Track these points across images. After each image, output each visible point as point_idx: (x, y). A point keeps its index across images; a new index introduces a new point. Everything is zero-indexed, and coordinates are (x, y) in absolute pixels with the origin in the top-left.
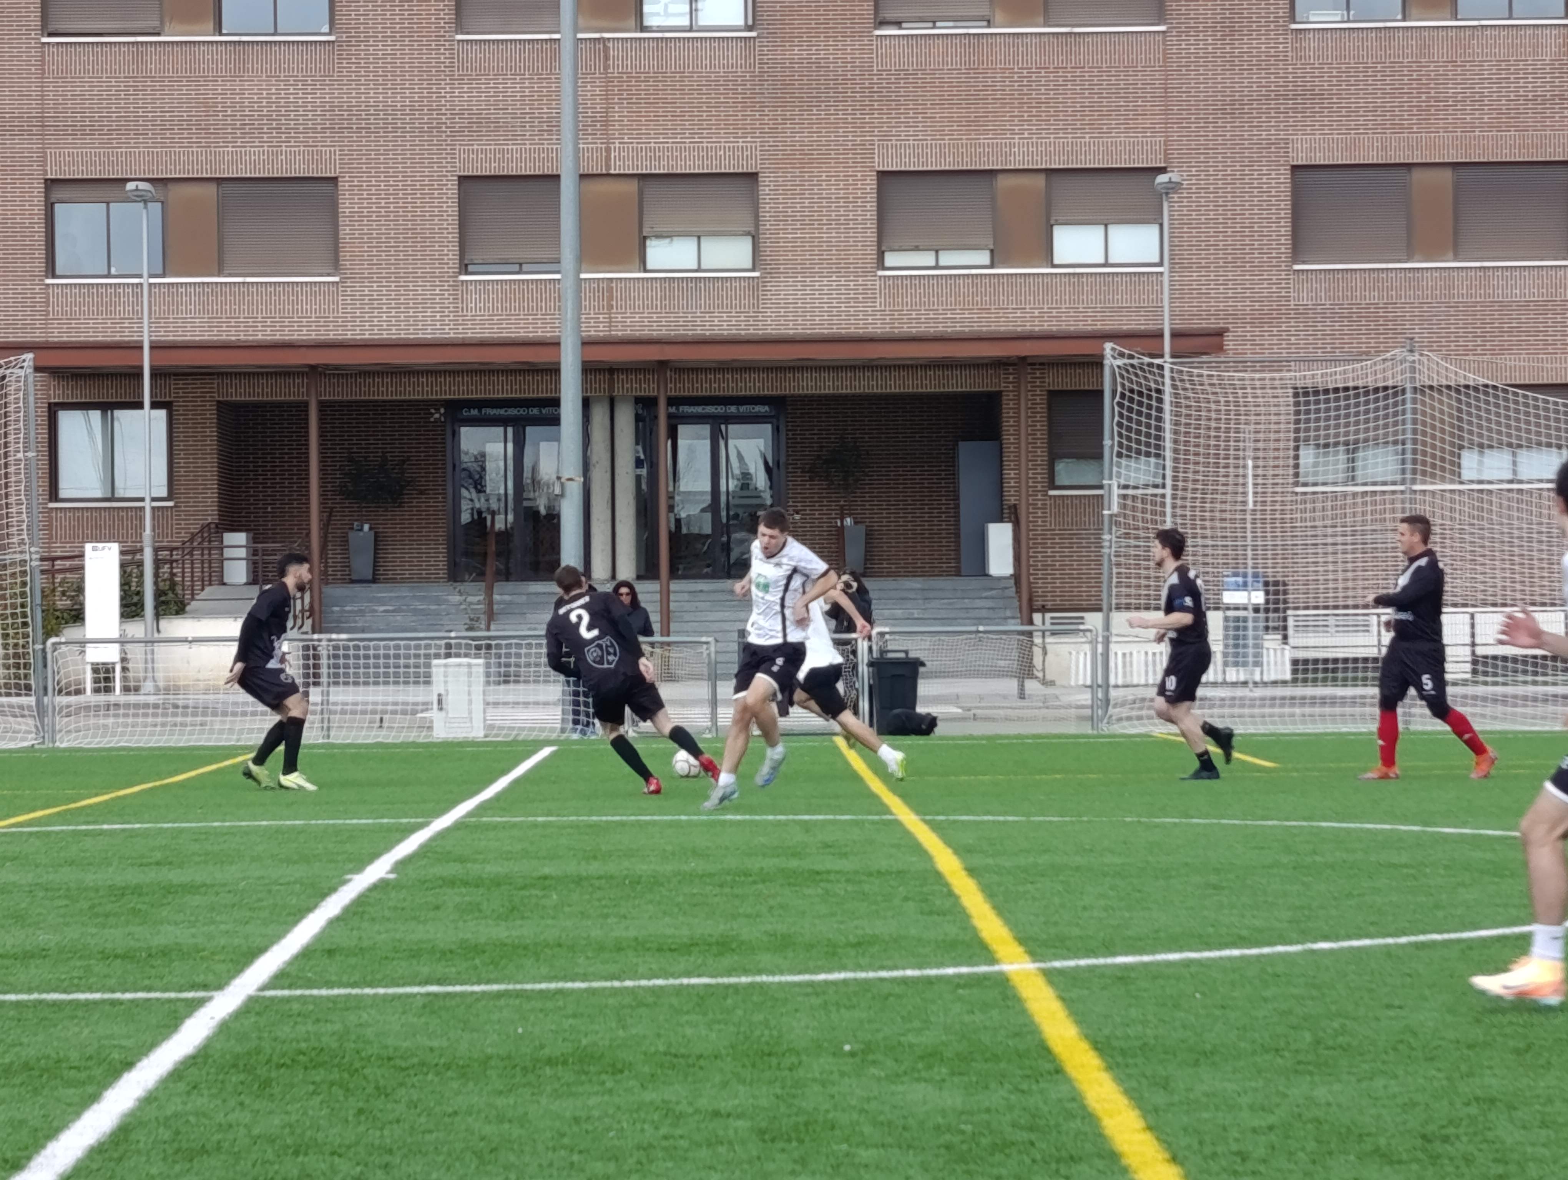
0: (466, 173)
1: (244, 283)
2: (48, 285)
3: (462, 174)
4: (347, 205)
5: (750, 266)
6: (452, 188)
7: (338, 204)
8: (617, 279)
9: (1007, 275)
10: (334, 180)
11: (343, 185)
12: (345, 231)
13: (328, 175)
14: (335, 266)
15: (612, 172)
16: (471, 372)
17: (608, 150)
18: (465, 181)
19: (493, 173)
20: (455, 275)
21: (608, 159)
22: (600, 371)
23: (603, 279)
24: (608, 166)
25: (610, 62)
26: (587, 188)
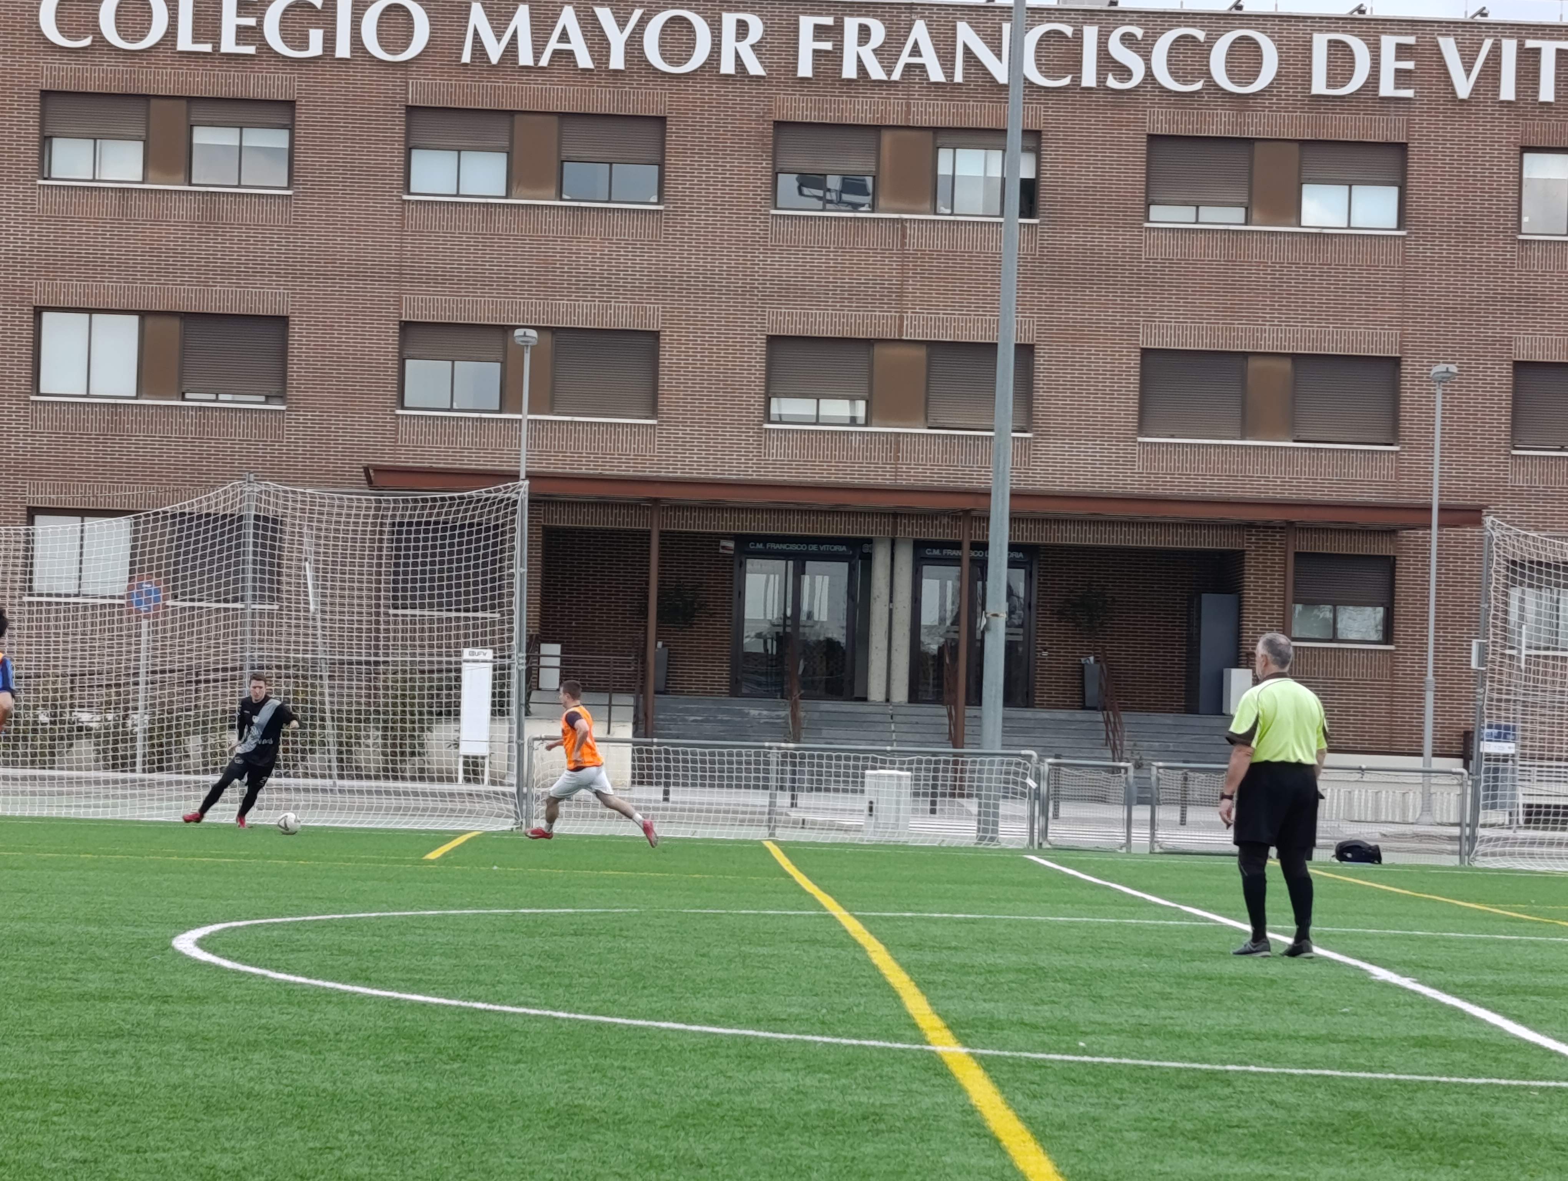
0: (774, 333)
1: (572, 422)
2: (397, 415)
3: (770, 333)
4: (667, 356)
6: (760, 345)
7: (658, 355)
8: (904, 434)
9: (1254, 446)
10: (656, 335)
11: (665, 339)
12: (664, 379)
13: (651, 329)
14: (653, 410)
15: (904, 338)
16: (769, 511)
17: (901, 318)
18: (772, 340)
19: (797, 334)
20: (760, 424)
21: (901, 326)
22: (885, 514)
23: (891, 433)
24: (901, 332)
25: (907, 240)
26: (881, 351)
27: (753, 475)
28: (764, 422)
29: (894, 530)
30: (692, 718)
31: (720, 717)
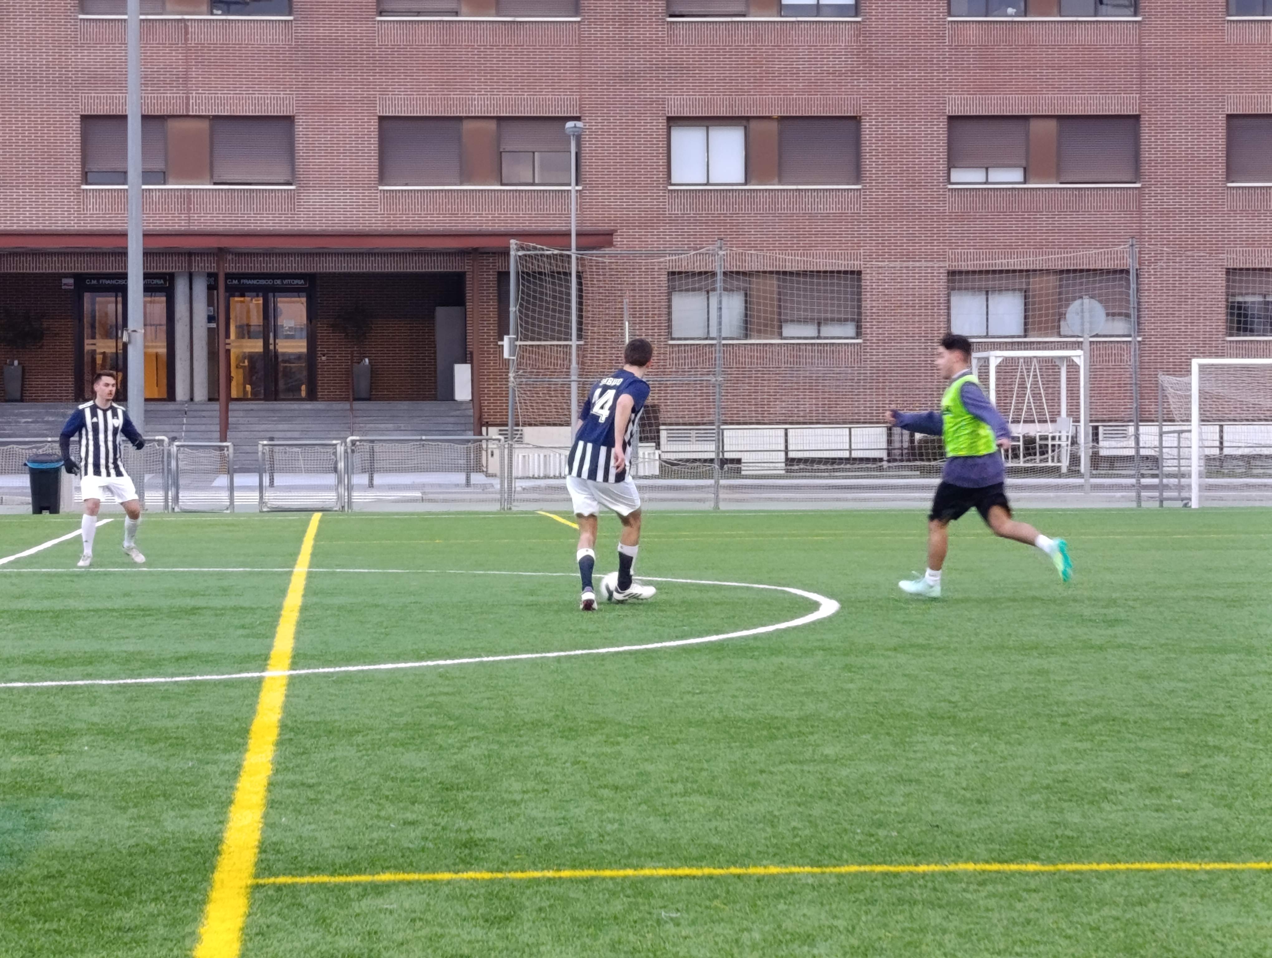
0: (86, 113)
3: (83, 113)
5: (289, 182)
6: (75, 124)
8: (194, 190)
15: (191, 113)
16: (90, 254)
17: (188, 98)
18: (84, 118)
19: (105, 113)
20: (78, 185)
21: (188, 104)
22: (182, 254)
23: (184, 189)
24: (188, 110)
25: (189, 36)
26: (172, 125)
27: (74, 226)
28: (82, 184)
29: (190, 265)
30: (24, 420)
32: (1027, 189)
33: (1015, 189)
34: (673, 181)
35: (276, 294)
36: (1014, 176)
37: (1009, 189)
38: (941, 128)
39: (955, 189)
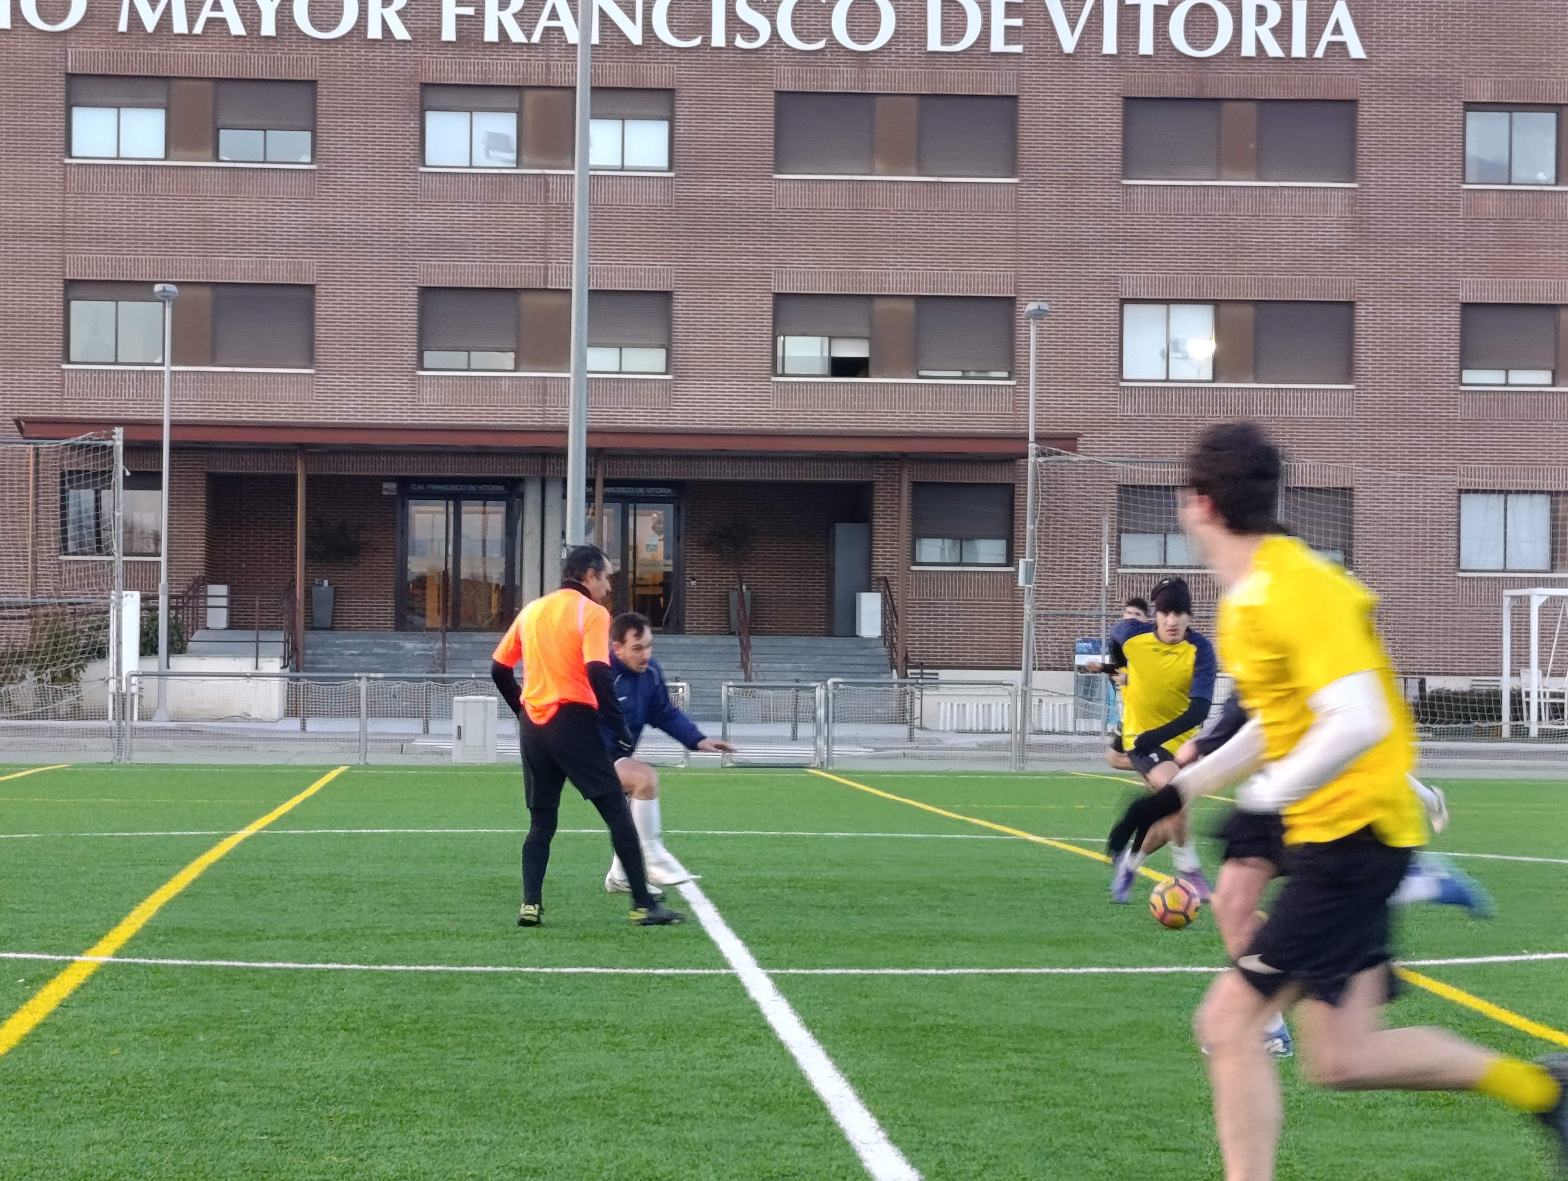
0: (425, 285)
1: (232, 372)
2: (64, 370)
3: (421, 285)
4: (322, 309)
5: (663, 370)
6: (413, 297)
7: (314, 307)
8: (551, 378)
9: (881, 383)
10: (311, 287)
11: (320, 291)
12: (320, 332)
13: (307, 282)
14: (310, 360)
15: (549, 287)
17: (546, 269)
18: (424, 291)
19: (448, 285)
20: (414, 371)
21: (545, 276)
22: (534, 455)
23: (541, 378)
24: (545, 282)
25: (550, 194)
26: (527, 300)
27: (407, 420)
28: (417, 369)
29: (544, 470)
30: (349, 652)
31: (376, 650)
32: (1557, 393)
33: (1542, 392)
34: (1125, 376)
35: (638, 505)
36: (1543, 377)
37: (1535, 392)
38: (1453, 318)
39: (1469, 391)
